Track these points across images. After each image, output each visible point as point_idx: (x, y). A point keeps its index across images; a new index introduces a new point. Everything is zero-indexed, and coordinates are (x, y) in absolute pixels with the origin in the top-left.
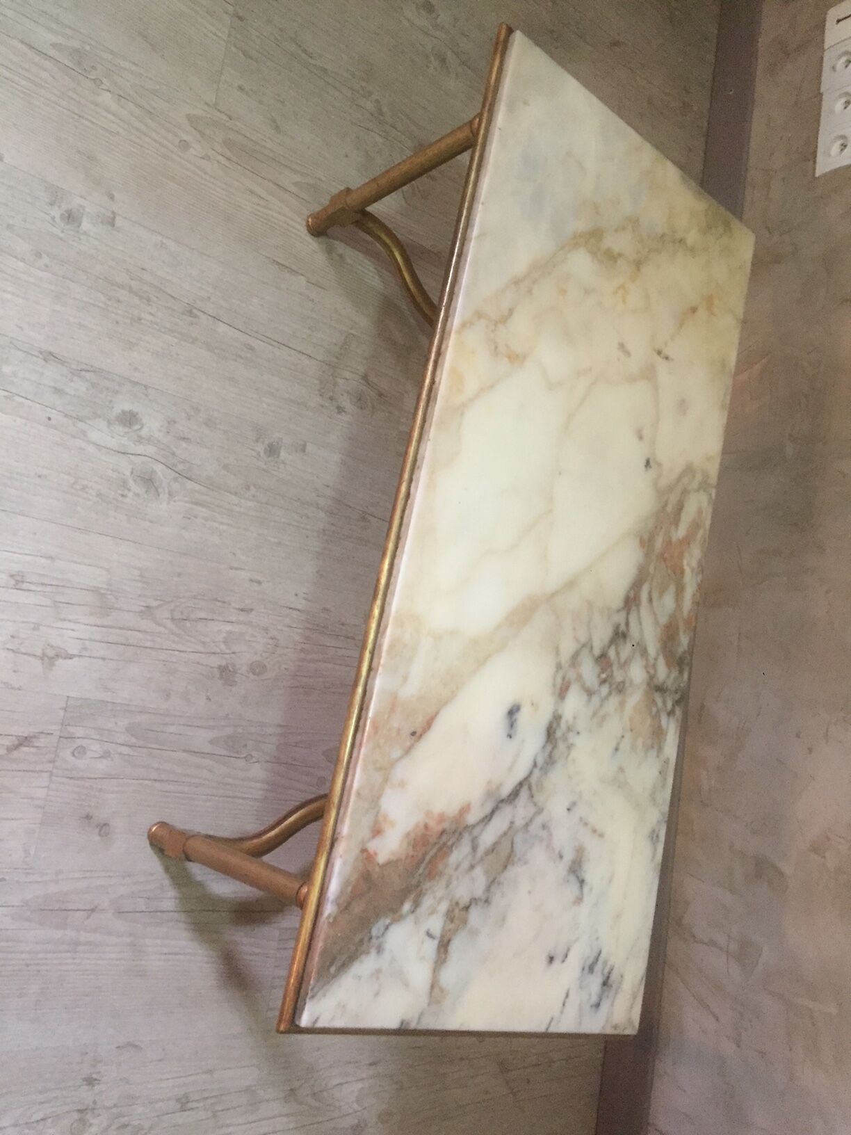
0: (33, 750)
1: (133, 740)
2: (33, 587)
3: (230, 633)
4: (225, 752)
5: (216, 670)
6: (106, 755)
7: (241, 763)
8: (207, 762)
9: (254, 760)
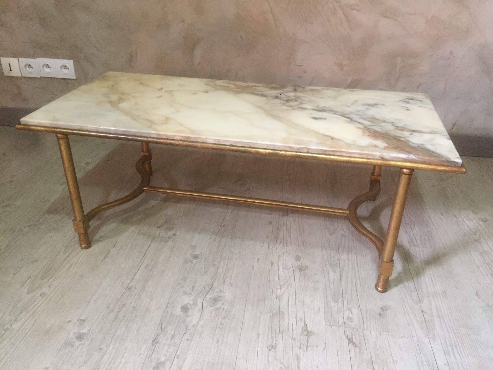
0: (354, 337)
1: (340, 300)
2: (274, 342)
3: (283, 268)
4: (338, 268)
5: (301, 272)
6: (350, 309)
7: (342, 262)
8: (344, 274)
9: (339, 258)
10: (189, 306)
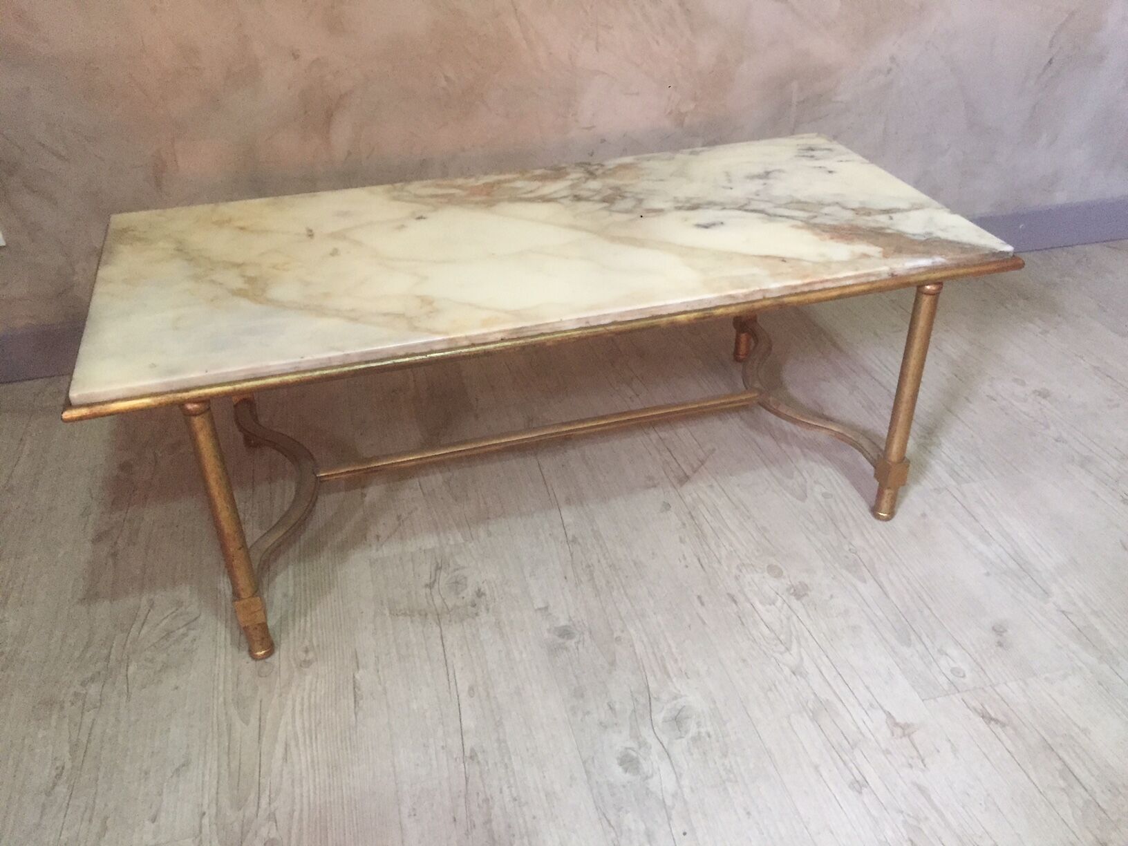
2: (855, 771)
4: (864, 569)
5: (803, 601)
6: (942, 652)
7: (863, 555)
8: (883, 579)
9: (851, 547)
10: (634, 754)
